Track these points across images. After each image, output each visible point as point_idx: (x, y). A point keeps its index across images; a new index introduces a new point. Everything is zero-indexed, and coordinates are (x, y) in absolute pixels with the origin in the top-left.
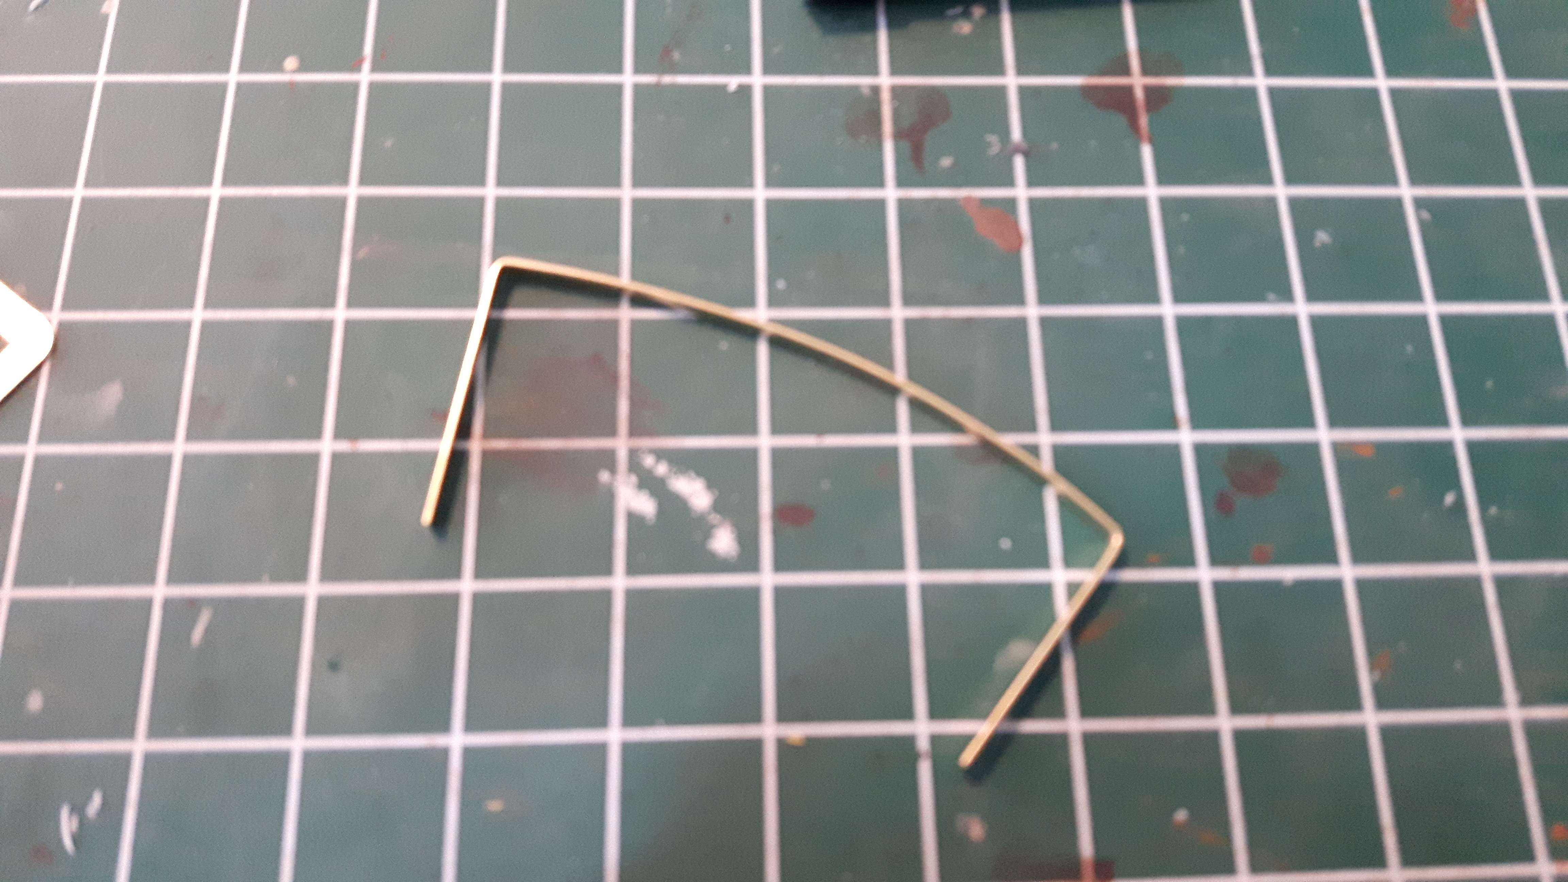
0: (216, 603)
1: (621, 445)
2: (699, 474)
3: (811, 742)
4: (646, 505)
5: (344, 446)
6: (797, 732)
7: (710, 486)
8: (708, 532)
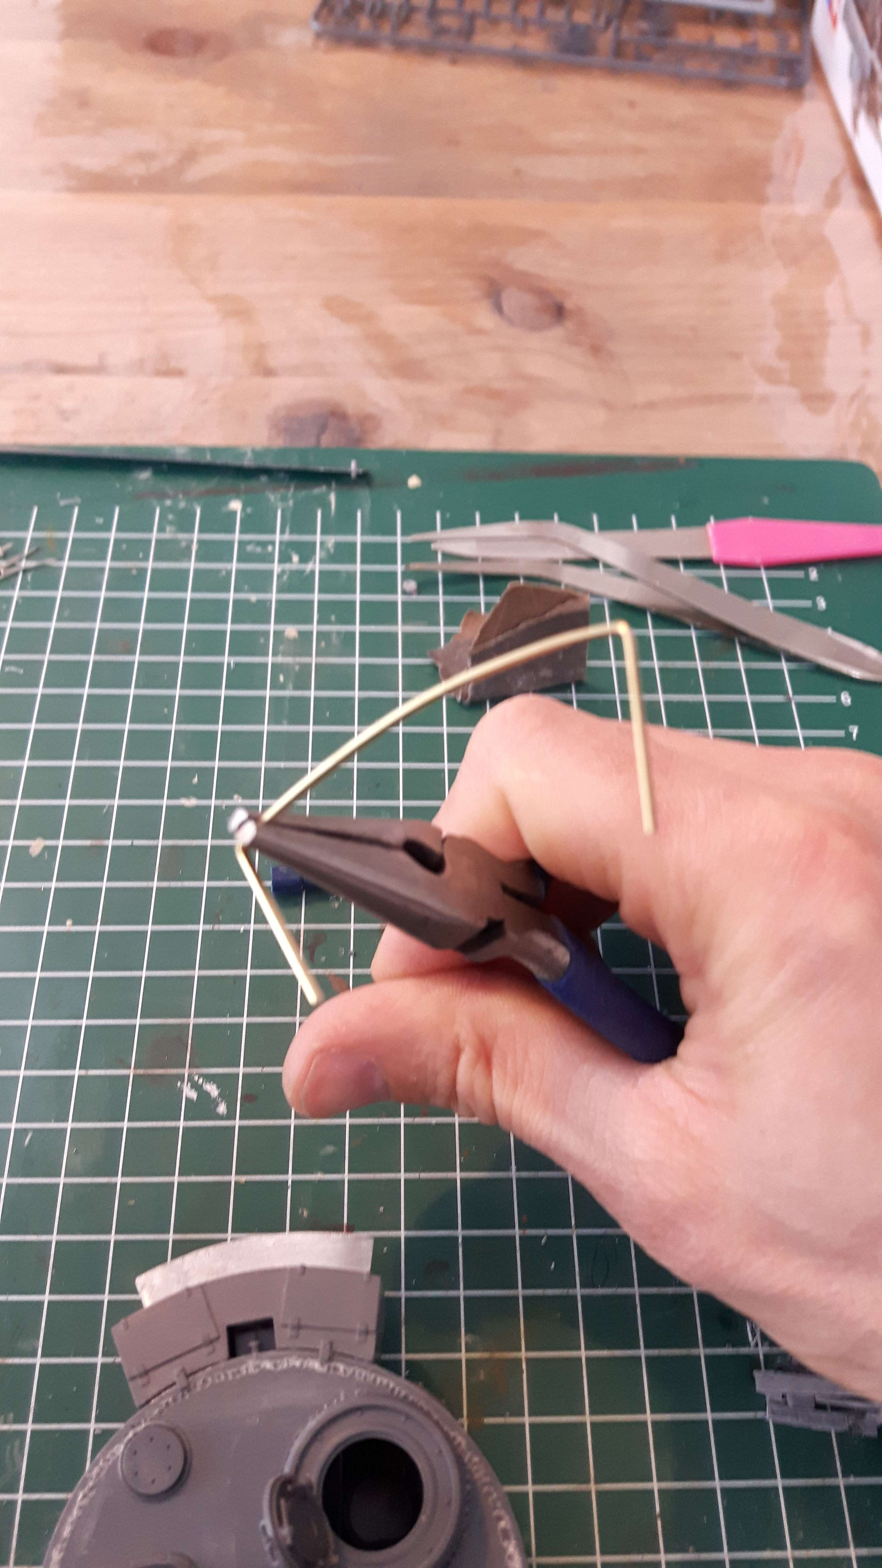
0: (35, 1131)
1: (186, 1072)
2: (214, 1082)
3: (247, 1183)
4: (193, 1095)
5: (83, 1072)
6: (243, 1178)
7: (218, 1087)
8: (217, 1105)
